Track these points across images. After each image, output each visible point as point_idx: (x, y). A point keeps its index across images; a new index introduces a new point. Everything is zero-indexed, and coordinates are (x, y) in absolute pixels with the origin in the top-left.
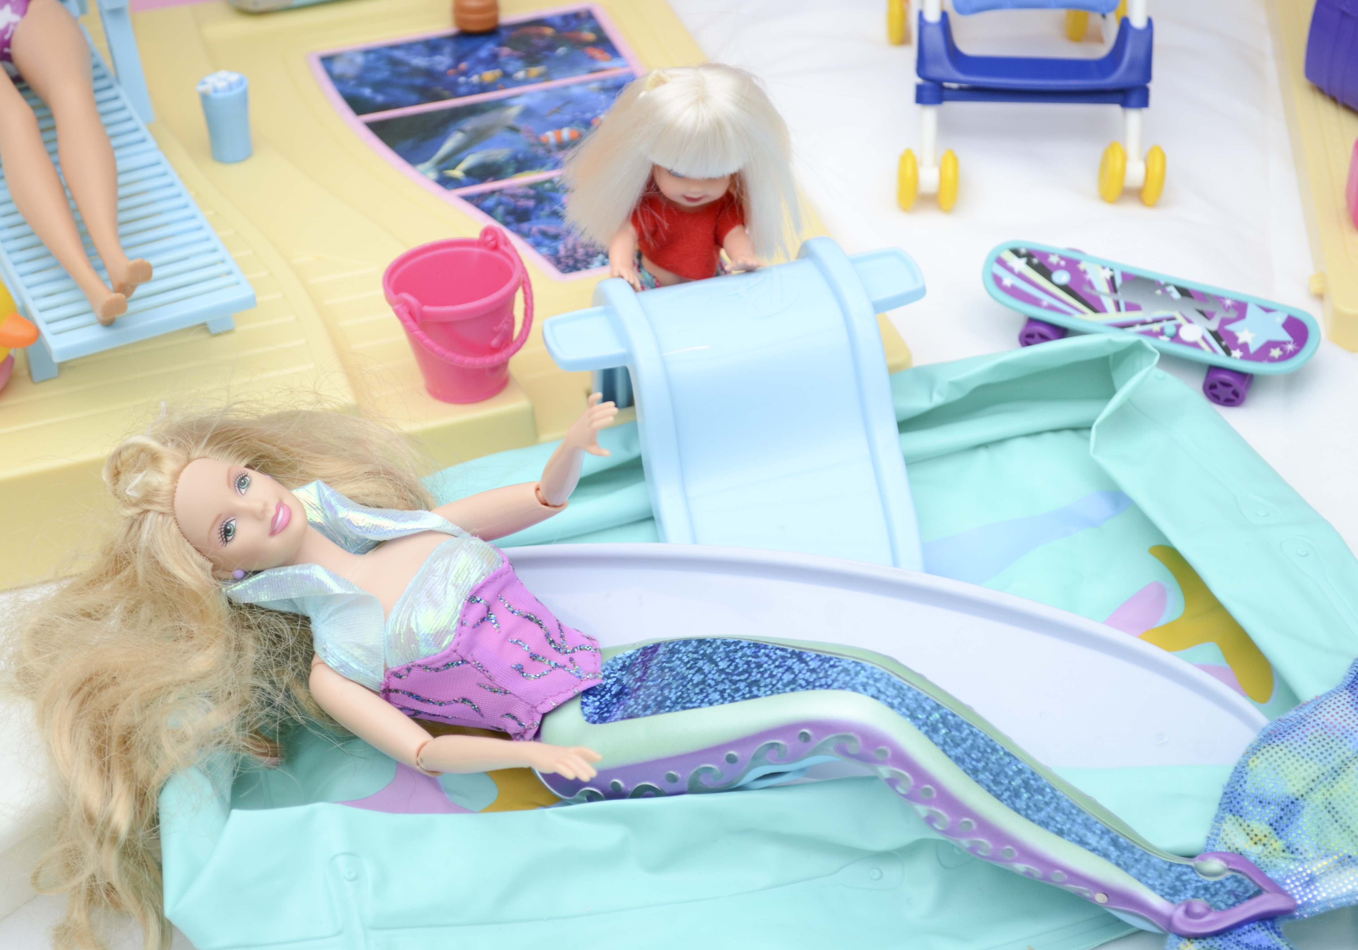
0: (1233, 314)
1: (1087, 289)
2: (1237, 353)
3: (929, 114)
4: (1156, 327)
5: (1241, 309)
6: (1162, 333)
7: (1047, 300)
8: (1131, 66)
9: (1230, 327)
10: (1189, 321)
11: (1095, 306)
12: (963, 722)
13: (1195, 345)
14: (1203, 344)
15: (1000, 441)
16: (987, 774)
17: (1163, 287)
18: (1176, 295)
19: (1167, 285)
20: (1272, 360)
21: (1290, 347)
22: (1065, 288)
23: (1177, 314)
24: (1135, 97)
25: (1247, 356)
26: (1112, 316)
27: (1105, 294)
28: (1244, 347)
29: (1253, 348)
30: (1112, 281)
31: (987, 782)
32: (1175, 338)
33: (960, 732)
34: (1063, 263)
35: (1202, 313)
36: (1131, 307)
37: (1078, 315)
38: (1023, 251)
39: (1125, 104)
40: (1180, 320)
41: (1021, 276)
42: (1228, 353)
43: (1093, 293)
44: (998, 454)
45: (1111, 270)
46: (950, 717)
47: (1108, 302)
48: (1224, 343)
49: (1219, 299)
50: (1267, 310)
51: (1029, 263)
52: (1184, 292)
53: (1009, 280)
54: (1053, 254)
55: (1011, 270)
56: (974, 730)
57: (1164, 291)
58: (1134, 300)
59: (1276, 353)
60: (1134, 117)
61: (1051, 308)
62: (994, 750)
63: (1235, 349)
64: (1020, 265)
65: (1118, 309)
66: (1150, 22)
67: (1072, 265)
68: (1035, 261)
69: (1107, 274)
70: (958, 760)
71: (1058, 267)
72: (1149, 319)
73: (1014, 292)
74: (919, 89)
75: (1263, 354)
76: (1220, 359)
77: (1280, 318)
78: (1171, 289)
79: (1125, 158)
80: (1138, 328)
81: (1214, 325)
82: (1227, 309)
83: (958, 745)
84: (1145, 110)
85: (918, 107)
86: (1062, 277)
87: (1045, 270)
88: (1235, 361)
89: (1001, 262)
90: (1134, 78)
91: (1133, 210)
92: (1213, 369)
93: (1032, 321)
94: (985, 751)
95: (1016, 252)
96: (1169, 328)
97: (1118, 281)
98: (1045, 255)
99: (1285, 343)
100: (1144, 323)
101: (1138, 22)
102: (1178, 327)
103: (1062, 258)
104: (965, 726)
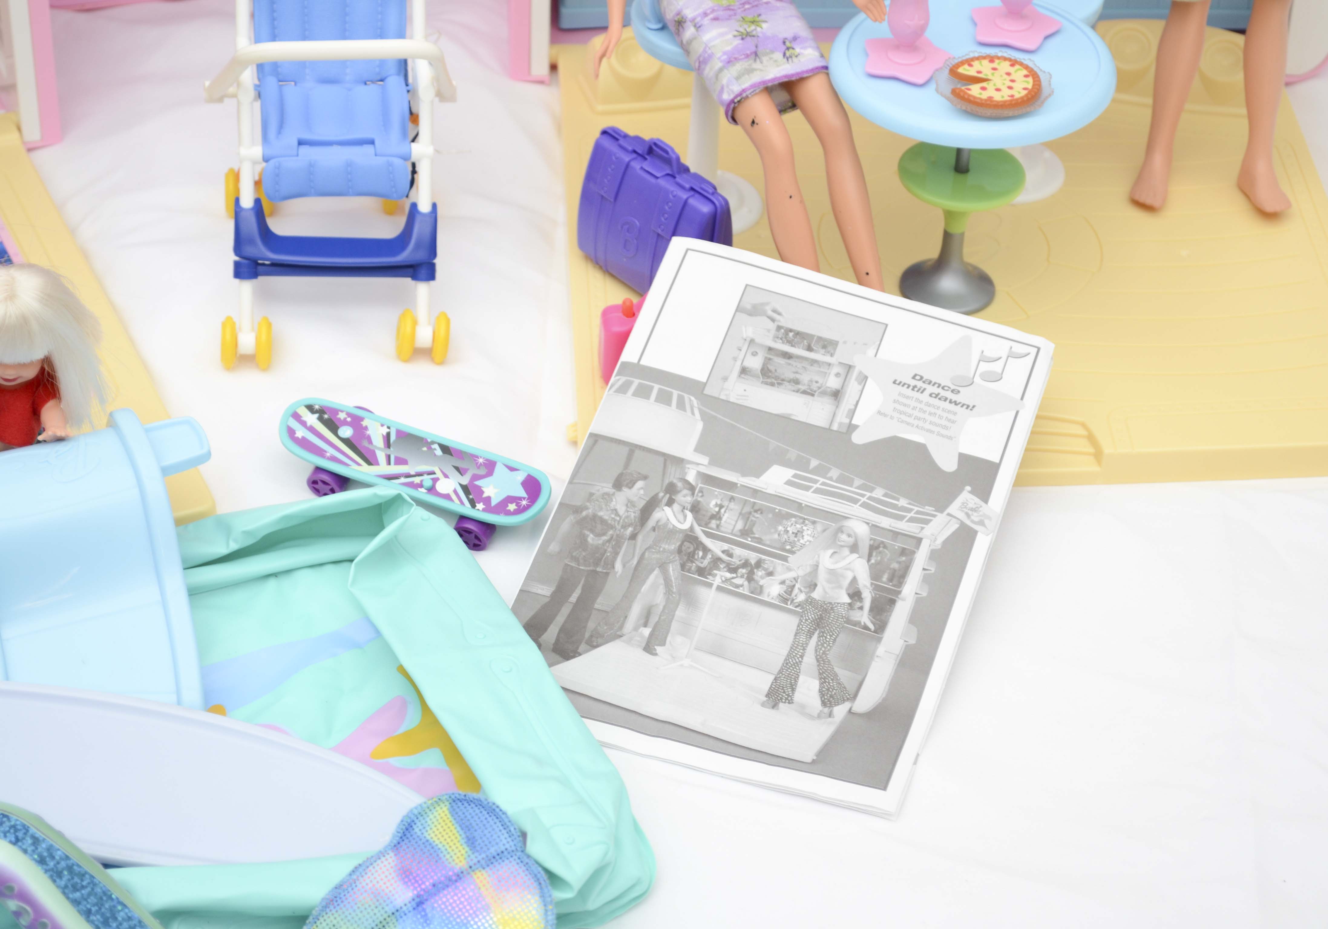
0: (483, 471)
1: (365, 443)
2: (480, 506)
3: (246, 285)
4: (417, 480)
5: (490, 466)
6: (421, 485)
7: (331, 451)
8: (418, 246)
9: (478, 483)
10: (446, 476)
11: (370, 459)
13: (447, 497)
14: (454, 497)
15: (288, 572)
17: (429, 444)
18: (439, 452)
19: (433, 443)
20: (509, 513)
21: (524, 503)
22: (346, 441)
23: (437, 470)
24: (423, 272)
25: (489, 509)
26: (383, 468)
27: (379, 449)
28: (488, 500)
29: (494, 502)
30: (387, 437)
32: (432, 490)
33: (82, 880)
34: (349, 419)
35: (457, 469)
36: (400, 461)
37: (354, 466)
38: (317, 407)
39: (415, 277)
40: (439, 474)
41: (312, 429)
42: (473, 506)
43: (371, 447)
44: (285, 583)
45: (389, 428)
47: (381, 456)
48: (471, 497)
49: (474, 457)
50: (512, 469)
51: (321, 419)
52: (446, 449)
53: (301, 433)
54: (342, 411)
55: (304, 424)
57: (430, 448)
58: (402, 455)
59: (512, 507)
60: (422, 289)
61: (333, 459)
63: (479, 503)
64: (312, 419)
65: (389, 463)
66: (434, 206)
67: (356, 422)
68: (326, 416)
69: (385, 431)
71: (345, 423)
72: (413, 473)
73: (304, 443)
74: (237, 265)
75: (501, 508)
76: (467, 510)
77: (520, 477)
78: (436, 446)
79: (415, 323)
80: (403, 480)
81: (465, 480)
82: (479, 466)
84: (432, 283)
85: (237, 281)
86: (346, 432)
87: (333, 426)
88: (479, 513)
89: (296, 416)
90: (421, 256)
91: (423, 368)
92: (463, 518)
93: (318, 469)
94: (101, 898)
95: (310, 408)
96: (427, 481)
97: (393, 438)
98: (335, 411)
99: (520, 499)
100: (408, 476)
101: (424, 207)
102: (435, 480)
103: (349, 415)
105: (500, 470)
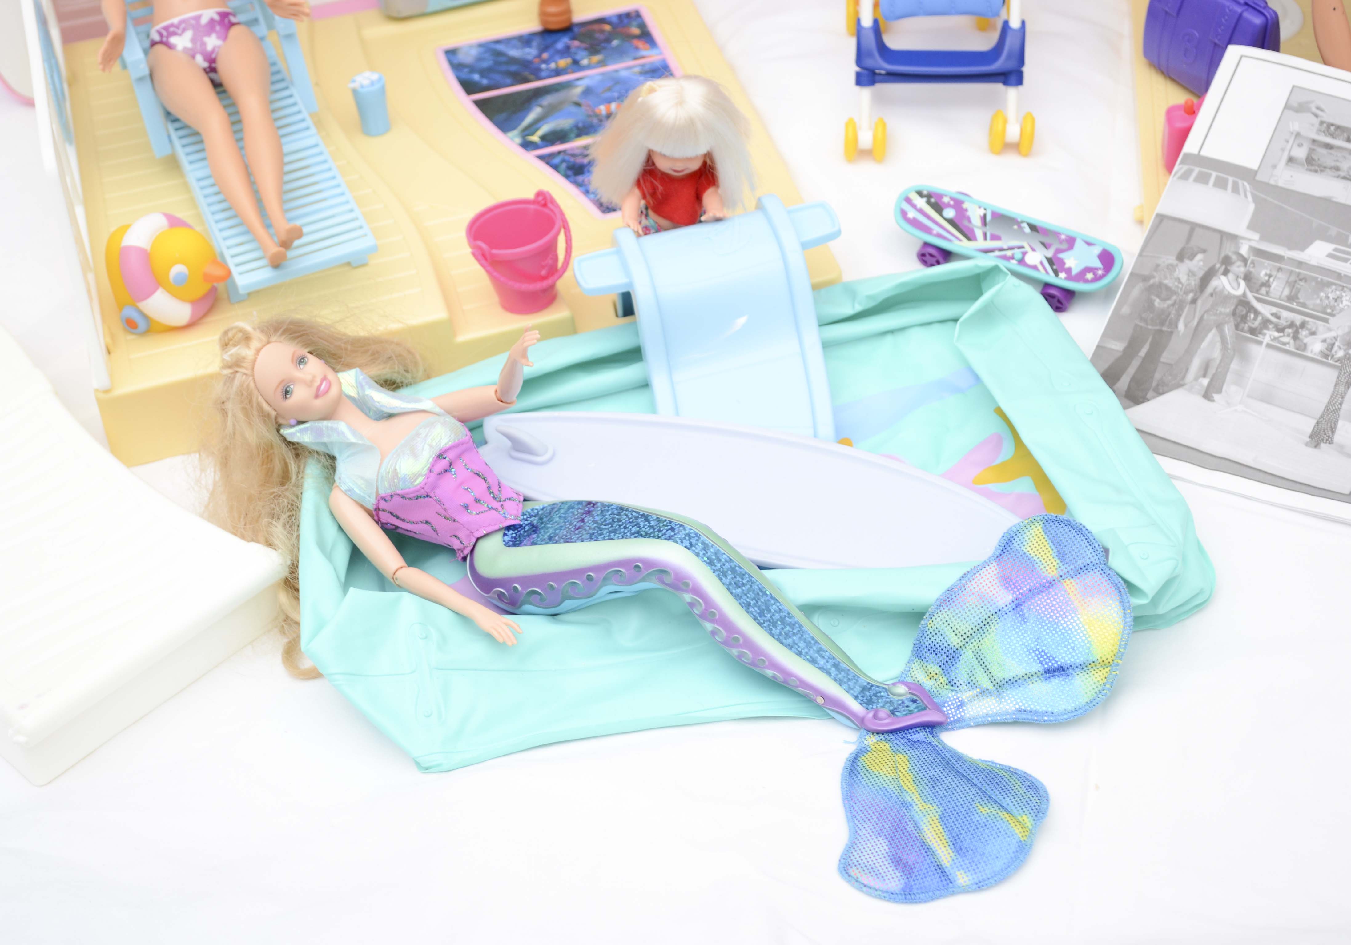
0: (1065, 246)
1: (966, 223)
2: (1062, 275)
3: (866, 93)
4: (1009, 253)
5: (1071, 242)
6: (1012, 258)
7: (936, 229)
8: (1009, 57)
9: (1061, 256)
10: (1033, 250)
11: (969, 236)
12: (746, 573)
13: (1035, 268)
14: (1040, 267)
15: (902, 329)
16: (756, 609)
17: (1019, 223)
18: (1027, 230)
19: (1022, 222)
20: (1087, 281)
21: (1100, 272)
22: (950, 221)
23: (1025, 244)
24: (1013, 78)
25: (1070, 277)
26: (981, 243)
27: (978, 227)
28: (1068, 271)
29: (1074, 272)
30: (984, 218)
31: (754, 613)
32: (1022, 262)
33: (743, 579)
34: (952, 203)
35: (1043, 244)
36: (995, 237)
37: (956, 242)
38: (925, 193)
39: (1006, 83)
40: (1027, 248)
41: (921, 211)
42: (1056, 274)
43: (970, 226)
44: (900, 338)
45: (985, 209)
46: (737, 568)
47: (979, 233)
48: (1055, 267)
49: (1057, 234)
50: (1089, 244)
51: (928, 202)
52: (1033, 228)
53: (912, 214)
54: (946, 196)
55: (914, 206)
56: (753, 579)
57: (1019, 226)
58: (997, 232)
59: (1089, 276)
60: (1012, 93)
61: (939, 236)
62: (764, 593)
63: (1061, 272)
64: (921, 203)
65: (985, 238)
66: (1023, 23)
67: (958, 205)
68: (933, 200)
69: (982, 212)
70: (737, 597)
71: (948, 205)
72: (1005, 247)
73: (915, 223)
74: (858, 75)
75: (1080, 277)
76: (1051, 278)
77: (1097, 250)
78: (1025, 226)
79: (1005, 121)
80: (997, 253)
81: (1050, 254)
82: (1061, 242)
83: (740, 587)
84: (1020, 87)
85: (858, 88)
86: (950, 213)
87: (938, 208)
88: (1061, 281)
89: (908, 200)
90: (1011, 65)
91: (1012, 159)
92: (1047, 285)
93: (926, 245)
94: (758, 594)
95: (920, 194)
96: (1018, 254)
97: (989, 218)
98: (940, 196)
99: (1097, 269)
100: (1001, 250)
101: (1015, 24)
102: (1024, 254)
103: (952, 199)
104: (747, 576)
105: (1079, 244)
